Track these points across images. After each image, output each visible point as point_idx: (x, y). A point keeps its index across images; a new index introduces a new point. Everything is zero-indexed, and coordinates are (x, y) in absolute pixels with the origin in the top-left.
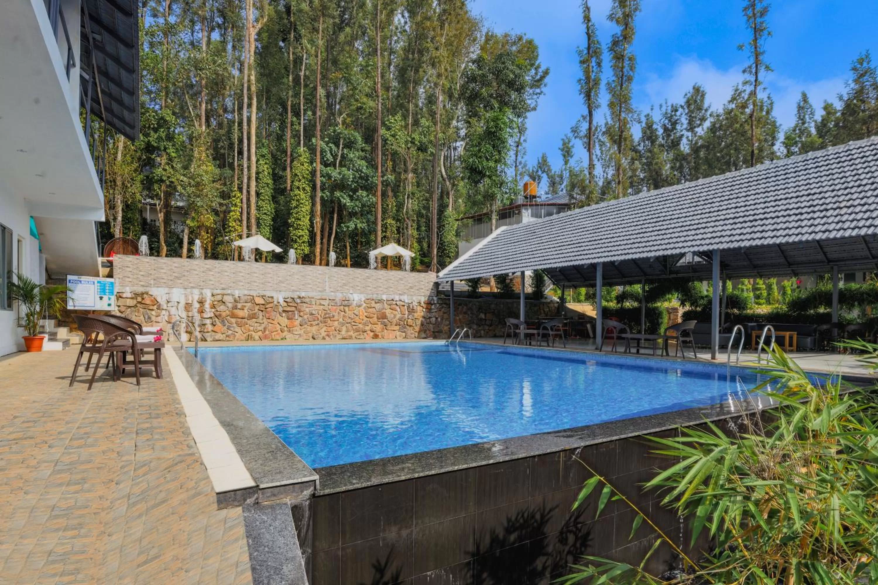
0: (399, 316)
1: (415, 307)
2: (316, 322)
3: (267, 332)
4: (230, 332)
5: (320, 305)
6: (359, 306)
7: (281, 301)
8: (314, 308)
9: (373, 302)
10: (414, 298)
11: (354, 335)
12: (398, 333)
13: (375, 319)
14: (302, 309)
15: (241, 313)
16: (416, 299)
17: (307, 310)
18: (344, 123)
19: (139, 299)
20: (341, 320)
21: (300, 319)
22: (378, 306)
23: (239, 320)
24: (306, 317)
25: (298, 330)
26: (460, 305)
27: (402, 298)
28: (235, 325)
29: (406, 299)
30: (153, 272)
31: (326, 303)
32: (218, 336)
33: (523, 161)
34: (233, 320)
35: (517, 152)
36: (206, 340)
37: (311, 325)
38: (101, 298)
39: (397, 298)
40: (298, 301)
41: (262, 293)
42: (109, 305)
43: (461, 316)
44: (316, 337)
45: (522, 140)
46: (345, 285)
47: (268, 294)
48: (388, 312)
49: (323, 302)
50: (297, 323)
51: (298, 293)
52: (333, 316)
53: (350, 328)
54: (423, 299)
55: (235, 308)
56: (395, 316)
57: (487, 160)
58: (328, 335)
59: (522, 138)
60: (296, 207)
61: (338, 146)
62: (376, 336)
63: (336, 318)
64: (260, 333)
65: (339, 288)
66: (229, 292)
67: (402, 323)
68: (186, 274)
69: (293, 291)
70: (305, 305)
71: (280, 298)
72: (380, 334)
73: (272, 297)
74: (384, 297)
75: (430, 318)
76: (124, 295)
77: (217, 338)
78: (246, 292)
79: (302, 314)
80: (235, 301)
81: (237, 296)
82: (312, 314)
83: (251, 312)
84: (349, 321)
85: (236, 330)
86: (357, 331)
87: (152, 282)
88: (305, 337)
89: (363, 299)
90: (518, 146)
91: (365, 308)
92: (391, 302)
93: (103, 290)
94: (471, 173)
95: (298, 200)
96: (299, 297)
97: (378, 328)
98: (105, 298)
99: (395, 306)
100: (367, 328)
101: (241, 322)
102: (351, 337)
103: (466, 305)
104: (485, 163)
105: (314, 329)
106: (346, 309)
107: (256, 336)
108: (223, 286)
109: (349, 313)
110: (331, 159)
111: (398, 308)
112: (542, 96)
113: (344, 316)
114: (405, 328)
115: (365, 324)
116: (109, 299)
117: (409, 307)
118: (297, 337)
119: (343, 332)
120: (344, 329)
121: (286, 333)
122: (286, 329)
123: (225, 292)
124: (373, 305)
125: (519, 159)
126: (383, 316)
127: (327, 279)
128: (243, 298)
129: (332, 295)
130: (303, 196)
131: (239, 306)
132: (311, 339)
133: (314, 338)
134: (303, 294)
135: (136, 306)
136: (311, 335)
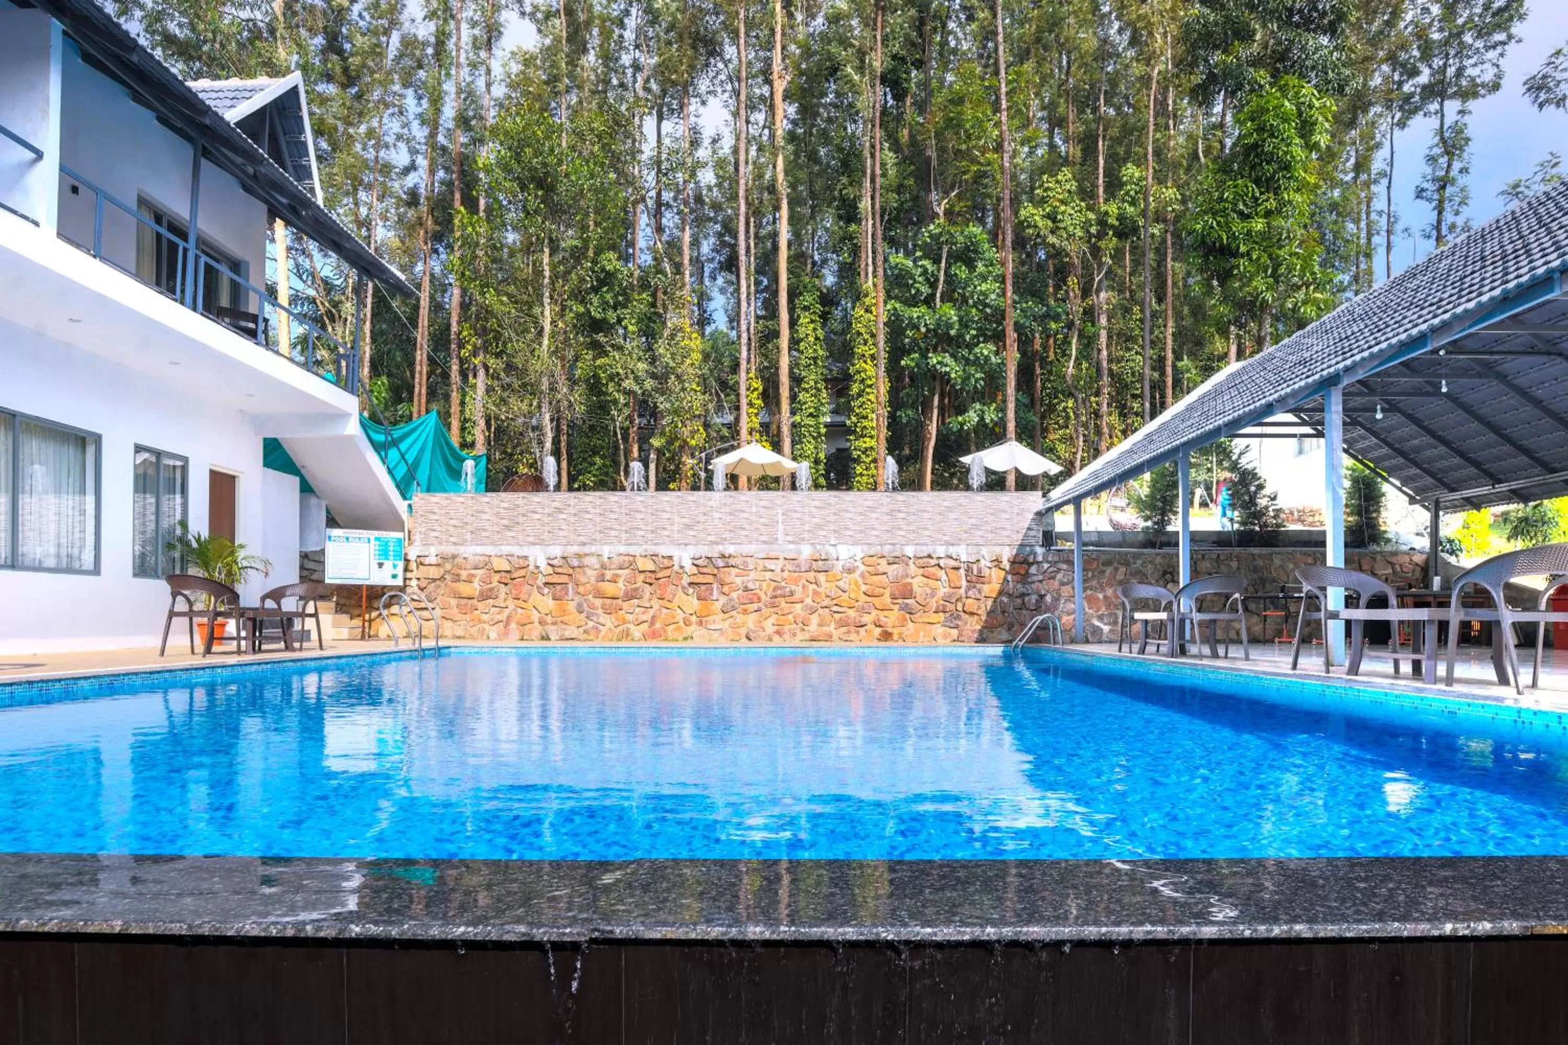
0: (943, 591)
1: (986, 572)
2: (755, 606)
3: (658, 625)
4: (591, 624)
5: (765, 570)
6: (850, 571)
7: (687, 563)
8: (752, 579)
9: (883, 562)
10: (984, 551)
11: (836, 634)
12: (939, 630)
13: (887, 599)
14: (727, 580)
15: (609, 589)
16: (987, 553)
17: (738, 581)
18: (948, 213)
19: (448, 566)
20: (809, 601)
21: (723, 599)
22: (893, 570)
23: (608, 601)
24: (734, 595)
25: (717, 621)
26: (1108, 563)
27: (953, 551)
28: (600, 611)
29: (963, 553)
30: (469, 519)
31: (776, 566)
32: (571, 631)
33: (1460, 221)
34: (598, 602)
35: (1441, 202)
36: (549, 639)
37: (745, 612)
38: (381, 565)
39: (941, 551)
40: (720, 563)
41: (653, 549)
42: (394, 576)
43: (1110, 592)
44: (752, 635)
45: (1454, 172)
46: (819, 527)
47: (663, 551)
48: (918, 584)
49: (770, 565)
50: (718, 606)
51: (721, 548)
52: (792, 594)
53: (828, 618)
54: (1007, 554)
55: (602, 579)
56: (934, 591)
57: (1244, 217)
58: (778, 633)
59: (1457, 166)
60: (860, 395)
61: (937, 261)
62: (886, 636)
63: (798, 596)
64: (645, 627)
65: (806, 535)
66: (593, 549)
67: (950, 607)
68: (521, 519)
69: (712, 543)
70: (734, 571)
71: (684, 557)
72: (895, 631)
73: (670, 558)
74: (910, 551)
75: (1023, 595)
76: (427, 561)
77: (567, 634)
78: (623, 549)
79: (726, 589)
80: (604, 567)
81: (606, 556)
82: (746, 589)
83: (630, 587)
84: (827, 602)
85: (602, 620)
86: (842, 624)
87: (468, 536)
88: (731, 636)
89: (860, 555)
90: (1443, 187)
91: (862, 575)
92: (927, 563)
93: (384, 553)
94: (1206, 256)
95: (863, 381)
96: (723, 556)
97: (891, 619)
98: (388, 565)
99: (935, 570)
100: (867, 619)
101: (612, 604)
102: (829, 638)
103: (1127, 564)
104: (1238, 227)
105: (751, 621)
106: (822, 577)
107: (636, 632)
108: (582, 539)
109: (826, 587)
110: (925, 290)
111: (942, 575)
112: (1511, 48)
113: (815, 593)
114: (958, 618)
115: (864, 611)
116: (395, 566)
117: (968, 570)
118: (716, 634)
119: (813, 627)
120: (815, 619)
121: (693, 627)
122: (694, 618)
123: (586, 549)
124: (883, 566)
125: (1449, 217)
126: (907, 593)
127: (780, 517)
128: (616, 561)
129: (790, 550)
130: (871, 371)
131: (609, 575)
132: (744, 640)
133: (748, 638)
134: (730, 550)
135: (442, 578)
136: (743, 631)
